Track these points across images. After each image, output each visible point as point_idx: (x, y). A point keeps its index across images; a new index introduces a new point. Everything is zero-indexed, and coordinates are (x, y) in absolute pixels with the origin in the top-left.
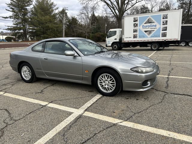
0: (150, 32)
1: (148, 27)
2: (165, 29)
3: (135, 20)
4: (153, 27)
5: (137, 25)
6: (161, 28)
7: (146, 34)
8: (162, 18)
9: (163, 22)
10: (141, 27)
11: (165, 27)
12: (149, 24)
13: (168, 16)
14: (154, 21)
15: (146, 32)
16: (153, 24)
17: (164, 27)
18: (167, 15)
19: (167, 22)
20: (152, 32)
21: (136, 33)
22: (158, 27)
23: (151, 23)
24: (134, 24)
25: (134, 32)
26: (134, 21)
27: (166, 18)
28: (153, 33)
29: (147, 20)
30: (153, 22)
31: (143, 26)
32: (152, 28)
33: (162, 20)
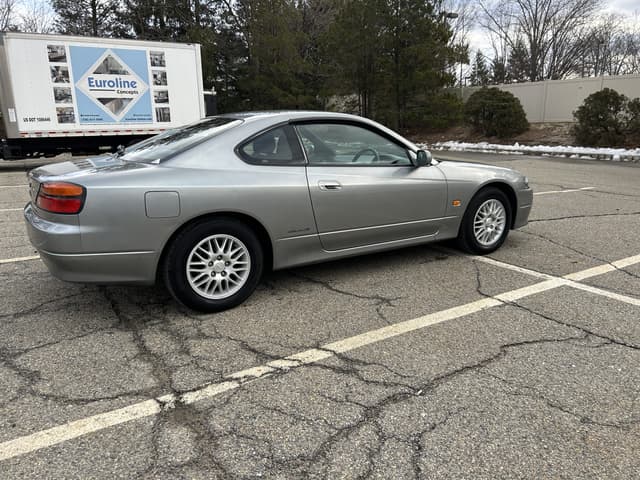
0: (119, 104)
1: (107, 88)
2: (164, 98)
3: (54, 56)
4: (127, 89)
5: (66, 74)
6: (152, 94)
7: (105, 108)
8: (149, 64)
9: (155, 76)
10: (84, 85)
11: (163, 92)
12: (113, 77)
13: (166, 58)
14: (125, 67)
15: (104, 101)
16: (124, 78)
17: (159, 93)
18: (162, 55)
19: (164, 75)
20: (125, 102)
21: (68, 105)
22: (141, 87)
23: (116, 72)
24: (53, 71)
25: (56, 98)
26: (51, 60)
27: (162, 64)
28: (128, 107)
29: (100, 61)
30: (124, 73)
31: (90, 82)
32: (123, 89)
33: (151, 68)
